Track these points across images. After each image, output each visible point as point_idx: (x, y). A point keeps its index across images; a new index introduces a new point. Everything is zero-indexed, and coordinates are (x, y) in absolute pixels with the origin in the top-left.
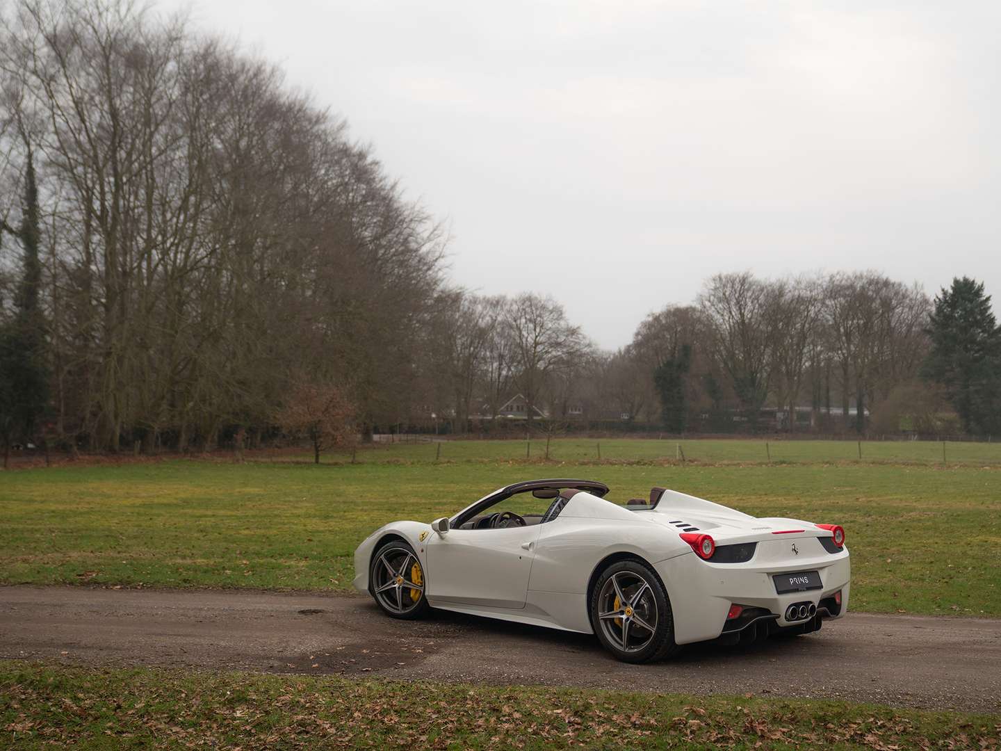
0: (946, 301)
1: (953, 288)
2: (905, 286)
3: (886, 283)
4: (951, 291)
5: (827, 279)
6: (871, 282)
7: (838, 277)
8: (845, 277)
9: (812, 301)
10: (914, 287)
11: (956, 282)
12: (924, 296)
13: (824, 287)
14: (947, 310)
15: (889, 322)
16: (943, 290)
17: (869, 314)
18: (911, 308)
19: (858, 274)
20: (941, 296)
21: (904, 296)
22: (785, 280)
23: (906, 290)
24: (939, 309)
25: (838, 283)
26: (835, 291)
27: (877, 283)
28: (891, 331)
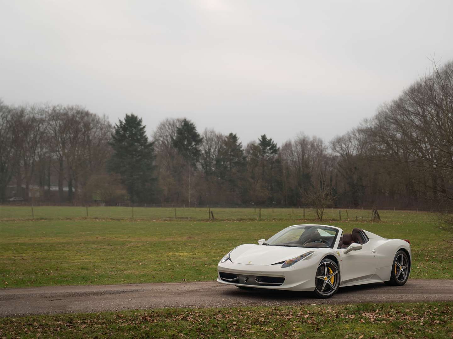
0: (121, 127)
1: (125, 120)
2: (98, 116)
3: (87, 114)
4: (124, 122)
5: (52, 108)
6: (78, 112)
7: (58, 108)
8: (63, 108)
9: (42, 121)
10: (103, 118)
11: (127, 116)
12: (108, 122)
13: (50, 113)
14: (122, 132)
15: (88, 137)
16: (120, 121)
17: (77, 131)
18: (101, 129)
19: (70, 107)
20: (118, 124)
21: (98, 122)
22: (24, 107)
23: (99, 119)
24: (117, 132)
25: (57, 111)
26: (55, 115)
27: (82, 113)
28: (89, 141)
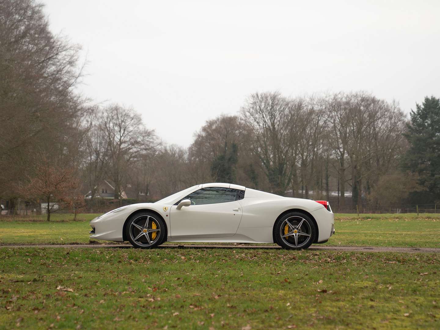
0: (419, 114)
1: (424, 104)
2: (386, 102)
3: (374, 101)
4: (423, 107)
5: (332, 97)
6: (363, 100)
7: (339, 96)
8: (345, 96)
9: (321, 113)
10: (392, 104)
11: (427, 100)
12: (399, 110)
13: (330, 102)
14: (420, 120)
15: (374, 129)
16: (417, 105)
17: (361, 124)
18: (391, 118)
19: (354, 93)
20: (415, 110)
21: (387, 110)
22: (303, 97)
23: (387, 106)
24: (414, 119)
25: (339, 100)
26: (336, 106)
27: (368, 100)
28: (376, 135)
